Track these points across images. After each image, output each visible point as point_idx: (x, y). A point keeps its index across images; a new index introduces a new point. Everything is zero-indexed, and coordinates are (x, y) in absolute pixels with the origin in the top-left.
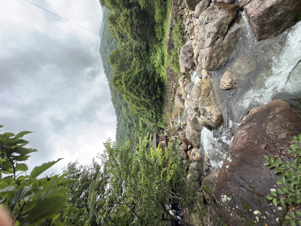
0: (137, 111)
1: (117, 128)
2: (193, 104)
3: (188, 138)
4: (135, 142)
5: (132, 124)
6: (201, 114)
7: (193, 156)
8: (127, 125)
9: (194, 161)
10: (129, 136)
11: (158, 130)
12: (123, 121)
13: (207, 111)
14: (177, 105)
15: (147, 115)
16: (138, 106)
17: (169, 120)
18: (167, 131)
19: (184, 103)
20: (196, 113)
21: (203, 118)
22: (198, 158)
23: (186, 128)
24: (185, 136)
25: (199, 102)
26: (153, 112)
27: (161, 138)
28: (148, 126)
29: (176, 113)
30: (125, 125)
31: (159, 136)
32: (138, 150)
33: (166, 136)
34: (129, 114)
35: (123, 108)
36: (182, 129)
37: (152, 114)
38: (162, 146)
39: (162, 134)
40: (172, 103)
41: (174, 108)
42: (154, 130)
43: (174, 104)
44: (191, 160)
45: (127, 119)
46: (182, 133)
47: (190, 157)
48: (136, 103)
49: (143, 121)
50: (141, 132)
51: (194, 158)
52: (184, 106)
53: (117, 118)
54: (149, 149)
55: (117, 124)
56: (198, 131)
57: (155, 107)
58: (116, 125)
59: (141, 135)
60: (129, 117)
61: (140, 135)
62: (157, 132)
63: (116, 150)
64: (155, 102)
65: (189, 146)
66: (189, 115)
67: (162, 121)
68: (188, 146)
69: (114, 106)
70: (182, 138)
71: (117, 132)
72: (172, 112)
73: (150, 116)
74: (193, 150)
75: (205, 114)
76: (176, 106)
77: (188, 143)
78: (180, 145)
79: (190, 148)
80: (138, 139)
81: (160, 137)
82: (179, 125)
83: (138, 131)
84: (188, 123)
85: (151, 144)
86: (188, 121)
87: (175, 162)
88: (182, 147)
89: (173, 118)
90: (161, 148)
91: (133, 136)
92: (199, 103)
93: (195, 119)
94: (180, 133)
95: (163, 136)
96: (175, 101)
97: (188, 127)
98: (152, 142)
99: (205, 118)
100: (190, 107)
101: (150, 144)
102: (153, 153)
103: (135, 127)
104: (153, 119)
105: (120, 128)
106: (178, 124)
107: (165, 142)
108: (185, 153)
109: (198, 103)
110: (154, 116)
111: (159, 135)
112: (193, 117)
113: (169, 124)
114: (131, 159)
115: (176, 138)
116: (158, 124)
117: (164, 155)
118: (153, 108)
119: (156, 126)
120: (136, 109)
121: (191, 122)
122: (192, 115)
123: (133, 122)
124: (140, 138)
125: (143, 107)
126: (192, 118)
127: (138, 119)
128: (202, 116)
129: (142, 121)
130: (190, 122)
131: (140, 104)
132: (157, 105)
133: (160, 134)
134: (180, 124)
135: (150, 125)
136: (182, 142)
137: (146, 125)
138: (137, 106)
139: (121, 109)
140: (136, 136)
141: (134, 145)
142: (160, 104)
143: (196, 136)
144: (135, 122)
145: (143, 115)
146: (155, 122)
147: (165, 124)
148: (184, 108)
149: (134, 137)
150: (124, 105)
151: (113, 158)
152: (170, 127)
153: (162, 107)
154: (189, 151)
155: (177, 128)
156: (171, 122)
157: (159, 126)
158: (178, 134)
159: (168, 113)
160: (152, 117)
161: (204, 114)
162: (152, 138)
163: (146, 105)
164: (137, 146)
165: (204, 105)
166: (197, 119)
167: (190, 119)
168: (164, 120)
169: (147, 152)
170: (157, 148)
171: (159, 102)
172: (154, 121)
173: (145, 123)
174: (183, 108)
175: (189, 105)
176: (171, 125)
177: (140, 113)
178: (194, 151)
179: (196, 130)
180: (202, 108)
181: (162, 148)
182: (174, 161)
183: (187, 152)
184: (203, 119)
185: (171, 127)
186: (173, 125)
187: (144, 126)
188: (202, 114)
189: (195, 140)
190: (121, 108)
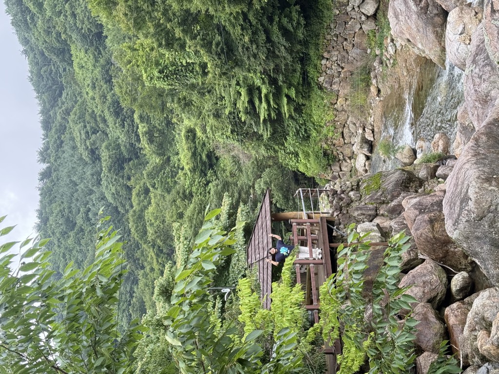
0: (161, 72)
1: (45, 175)
3: (453, 234)
4: (151, 253)
5: (135, 153)
7: (481, 334)
8: (104, 154)
9: (484, 359)
10: (117, 217)
11: (281, 189)
12: (76, 130)
14: (399, 43)
15: (222, 98)
16: (169, 45)
17: (346, 131)
18: (335, 193)
19: (444, 31)
23: (445, 177)
24: (436, 220)
26: (258, 82)
27: (302, 232)
28: (226, 162)
29: (392, 87)
30: (94, 155)
31: (286, 221)
32: (166, 293)
33: (330, 222)
34: (117, 90)
35: (80, 55)
36: (421, 182)
37: (252, 90)
38: (303, 275)
39: (308, 208)
40: (368, 27)
41: (381, 63)
42: (260, 185)
43: (382, 37)
44: (466, 357)
45: (105, 121)
46: (420, 203)
47: (463, 336)
48: (158, 25)
49: (199, 133)
50: (187, 196)
51: (484, 344)
52: (443, 50)
53: (42, 112)
54: (227, 290)
55: (47, 148)
57: (271, 54)
58: (37, 157)
59: (188, 213)
60: (117, 110)
61: (181, 216)
62: (278, 196)
63: (40, 286)
64: (271, 20)
65: (458, 280)
66: (469, 100)
67: (307, 138)
68: (449, 279)
69: (25, 41)
70: (420, 230)
71: (48, 195)
72: (368, 85)
73: (240, 106)
76: (391, 50)
77: (454, 262)
78: (405, 271)
79: (461, 290)
80: (167, 237)
81: (295, 228)
82: (403, 157)
83: (169, 192)
84: (461, 148)
85: (243, 263)
86: (458, 138)
88: (419, 281)
89: (374, 117)
90: (298, 286)
91: (140, 217)
94: (409, 202)
95: (309, 217)
96: (390, 14)
97: (455, 169)
98: (247, 252)
100: (480, 50)
101: (239, 261)
102: (253, 312)
103: (149, 168)
104: (257, 123)
105: (63, 172)
106: (398, 155)
107: (323, 253)
108: (432, 317)
110: (264, 105)
111: (288, 214)
112: (493, 113)
113: (347, 152)
114: (131, 339)
115: (385, 234)
116: (281, 154)
117: (312, 325)
118: (255, 56)
119: (271, 163)
120: (157, 64)
121: (477, 140)
122: (485, 100)
123: (139, 140)
124: (180, 231)
125: (197, 52)
126: (487, 120)
127: (169, 123)
129: (191, 133)
130: (471, 143)
131: (178, 33)
132: (283, 41)
133: (296, 208)
134: (415, 152)
135: (236, 161)
136: (421, 257)
137: (217, 159)
138: (160, 45)
139: (63, 60)
140: (156, 218)
141: (143, 267)
142: (301, 34)
144: (151, 141)
145: (195, 97)
146: (269, 139)
147: (325, 154)
148: (443, 61)
149: (144, 226)
150: (84, 37)
151: (26, 332)
152: (353, 171)
153: (312, 53)
154: (455, 305)
155: (396, 176)
156: (357, 140)
157: (291, 163)
158: (397, 211)
159: (344, 91)
160: (252, 111)
162: (248, 232)
163: (218, 38)
164: (162, 273)
167: (475, 124)
168: (318, 132)
169: (219, 305)
170: (275, 284)
171: (291, 20)
172: (260, 137)
173: (210, 146)
174: (435, 60)
175: (475, 42)
176: (361, 161)
177: (177, 86)
178: (484, 306)
181: (302, 282)
182: (372, 353)
183: (447, 311)
185: (360, 169)
186: (368, 158)
187: (203, 163)
189: (496, 245)
190: (64, 52)
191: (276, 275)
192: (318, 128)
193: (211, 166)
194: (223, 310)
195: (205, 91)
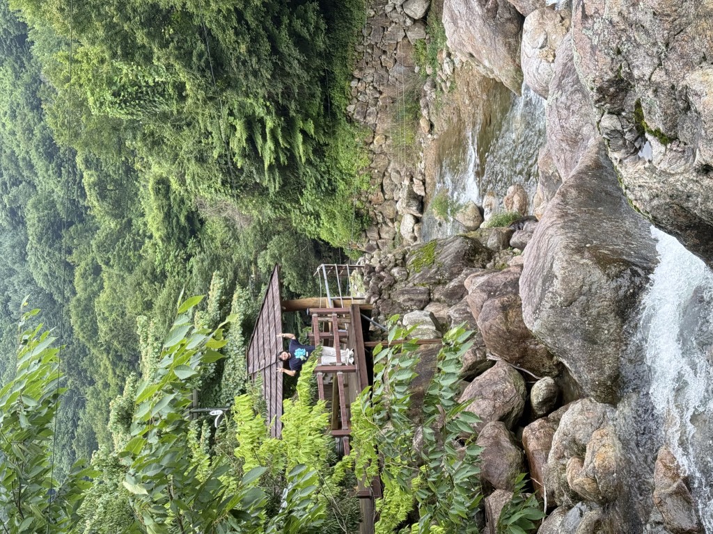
0: (116, 94)
2: (593, 48)
3: (533, 324)
4: (105, 361)
5: (78, 214)
6: (653, 127)
7: (571, 462)
8: (31, 216)
9: (576, 497)
10: (51, 308)
11: (294, 264)
13: (697, 104)
14: (459, 58)
15: (208, 134)
16: (128, 56)
17: (386, 182)
18: (372, 270)
19: (518, 42)
20: (609, 122)
21: (663, 166)
22: (607, 472)
23: (522, 246)
24: (510, 307)
25: (639, 26)
26: (260, 112)
27: (325, 327)
28: (215, 226)
29: (449, 122)
30: (16, 217)
31: (303, 310)
33: (365, 312)
34: (49, 120)
36: (490, 254)
37: (252, 123)
38: (328, 387)
39: (334, 291)
40: (416, 34)
41: (434, 85)
42: (265, 260)
43: (435, 51)
44: (552, 495)
45: (31, 167)
46: (488, 284)
47: (546, 466)
48: (110, 27)
49: (175, 185)
50: (158, 277)
51: (576, 476)
52: (518, 69)
54: (219, 412)
56: (614, 270)
57: (279, 71)
59: (159, 301)
60: (50, 151)
61: (149, 306)
62: (291, 276)
64: (277, 22)
65: (540, 389)
66: (554, 140)
67: (332, 192)
68: (529, 388)
70: (489, 321)
72: (417, 117)
73: (234, 145)
74: (571, 417)
75: (684, 135)
76: (447, 69)
77: (534, 364)
78: (469, 377)
79: (545, 402)
80: (128, 337)
81: (316, 320)
82: (466, 218)
83: (130, 271)
84: (544, 206)
85: (241, 373)
86: (537, 192)
87: (432, 501)
88: (488, 392)
89: (425, 163)
90: (321, 403)
91: (87, 309)
92: (640, 37)
93: (601, 170)
94: (474, 282)
95: (336, 305)
96: (446, 18)
97: (536, 235)
98: (247, 357)
99: (680, 166)
100: (568, 70)
101: (235, 370)
102: (256, 442)
103: (100, 234)
104: (260, 171)
106: (459, 216)
108: (505, 441)
109: (634, 34)
110: (270, 144)
111: (306, 301)
112: (585, 157)
113: (389, 211)
114: (73, 489)
115: (441, 326)
116: (295, 215)
117: (340, 459)
118: (255, 74)
119: (280, 228)
120: (110, 83)
121: (564, 195)
122: (575, 140)
123: (84, 195)
124: (148, 328)
125: (169, 67)
126: (578, 167)
127: (129, 170)
128: (654, 149)
129: (163, 186)
130: (556, 200)
131: (141, 37)
132: (296, 53)
133: (316, 292)
134: (481, 211)
135: (230, 224)
136: (490, 357)
137: (202, 222)
138: (114, 56)
140: (112, 309)
141: (92, 382)
142: (321, 43)
143: (601, 305)
144: (102, 196)
145: (167, 132)
146: (277, 194)
147: (358, 215)
148: (518, 84)
149: (94, 322)
152: (397, 238)
153: (337, 70)
154: (536, 424)
155: (456, 246)
156: (402, 195)
157: (310, 229)
158: (458, 294)
159: (385, 125)
160: (253, 153)
161: (674, 126)
162: (249, 327)
163: (201, 46)
164: (121, 390)
165: (682, 56)
166: (614, 172)
167: (562, 172)
168: (349, 183)
169: (206, 434)
170: (287, 402)
171: (306, 23)
172: (264, 191)
173: (191, 204)
174: (507, 83)
175: (560, 59)
176: (407, 224)
177: (141, 116)
178: (575, 423)
179: (603, 262)
180: (658, 76)
181: (326, 397)
182: (423, 495)
183: (526, 432)
184: (664, 172)
185: (407, 236)
186: (417, 220)
187: (182, 229)
188: (656, 133)
189: (590, 339)
191: (289, 388)
192: (347, 177)
193: (193, 233)
194: (212, 441)
195: (182, 123)
